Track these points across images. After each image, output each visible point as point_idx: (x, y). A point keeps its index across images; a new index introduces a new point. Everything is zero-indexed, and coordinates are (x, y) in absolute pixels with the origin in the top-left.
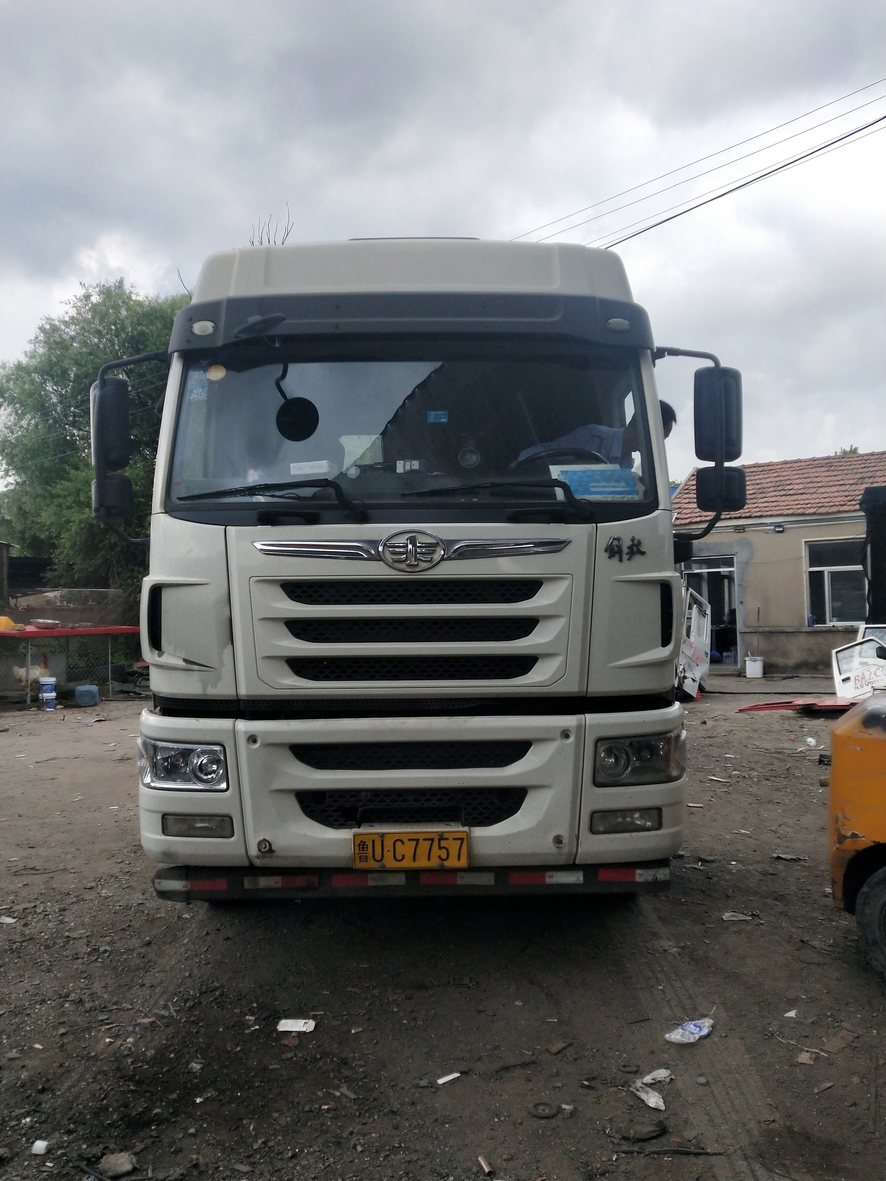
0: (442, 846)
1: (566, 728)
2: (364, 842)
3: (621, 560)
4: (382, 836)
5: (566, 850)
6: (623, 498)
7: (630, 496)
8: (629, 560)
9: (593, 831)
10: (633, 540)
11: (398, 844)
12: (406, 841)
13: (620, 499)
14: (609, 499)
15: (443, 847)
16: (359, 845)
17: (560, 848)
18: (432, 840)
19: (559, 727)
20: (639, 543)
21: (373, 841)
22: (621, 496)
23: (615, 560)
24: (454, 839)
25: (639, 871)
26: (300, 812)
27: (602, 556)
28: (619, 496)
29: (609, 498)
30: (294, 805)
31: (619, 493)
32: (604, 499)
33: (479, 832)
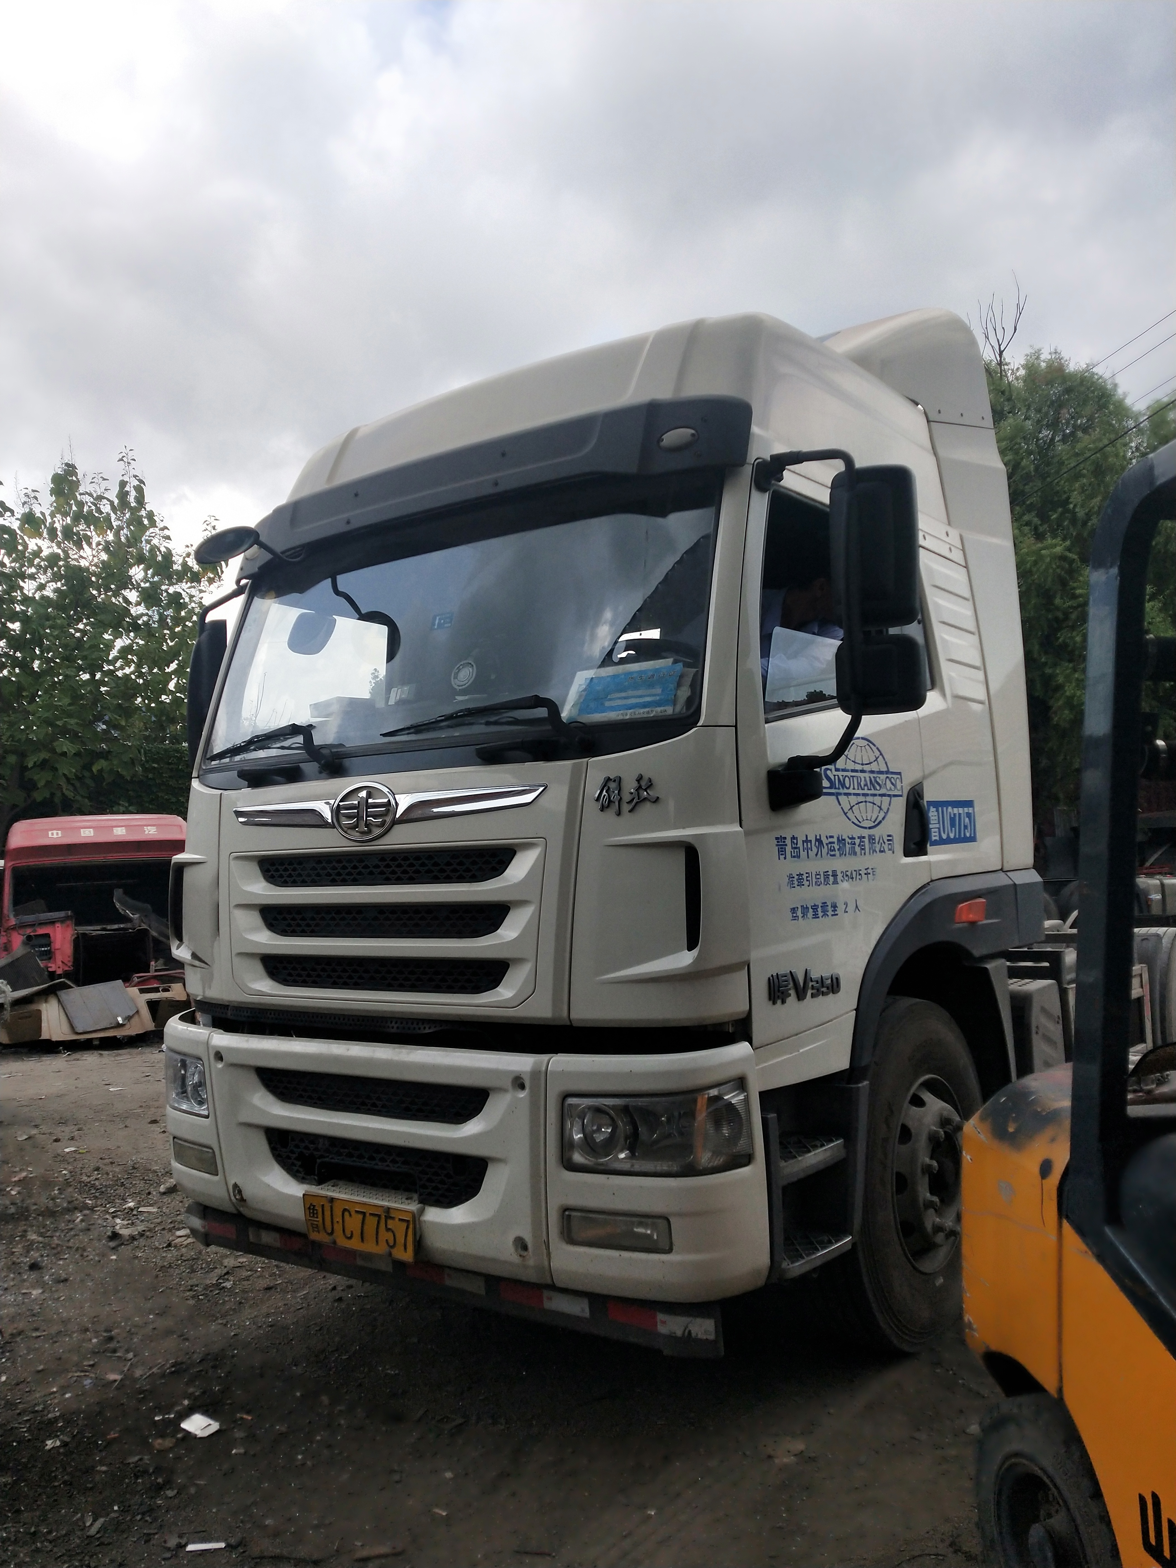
0: (389, 1227)
1: (518, 1074)
2: (314, 1206)
3: (619, 814)
4: (332, 1200)
5: (531, 1262)
6: (648, 713)
7: (659, 709)
8: (630, 811)
9: (569, 1237)
10: (639, 779)
11: (346, 1214)
12: (353, 1213)
13: (645, 716)
14: (628, 717)
15: (390, 1229)
16: (309, 1208)
17: (524, 1257)
18: (379, 1216)
19: (512, 1072)
20: (650, 785)
21: (323, 1206)
22: (646, 710)
23: (610, 814)
24: (400, 1220)
25: (660, 1317)
26: (270, 1155)
27: (592, 809)
28: (642, 711)
29: (628, 715)
30: (262, 1145)
31: (644, 705)
32: (621, 717)
33: (434, 1215)
